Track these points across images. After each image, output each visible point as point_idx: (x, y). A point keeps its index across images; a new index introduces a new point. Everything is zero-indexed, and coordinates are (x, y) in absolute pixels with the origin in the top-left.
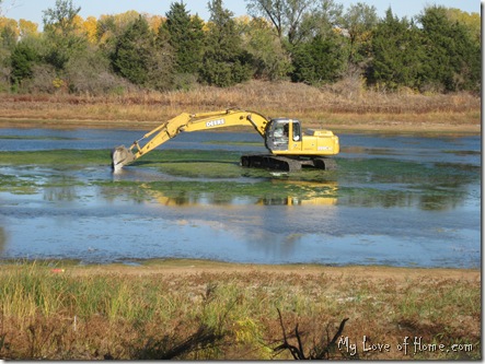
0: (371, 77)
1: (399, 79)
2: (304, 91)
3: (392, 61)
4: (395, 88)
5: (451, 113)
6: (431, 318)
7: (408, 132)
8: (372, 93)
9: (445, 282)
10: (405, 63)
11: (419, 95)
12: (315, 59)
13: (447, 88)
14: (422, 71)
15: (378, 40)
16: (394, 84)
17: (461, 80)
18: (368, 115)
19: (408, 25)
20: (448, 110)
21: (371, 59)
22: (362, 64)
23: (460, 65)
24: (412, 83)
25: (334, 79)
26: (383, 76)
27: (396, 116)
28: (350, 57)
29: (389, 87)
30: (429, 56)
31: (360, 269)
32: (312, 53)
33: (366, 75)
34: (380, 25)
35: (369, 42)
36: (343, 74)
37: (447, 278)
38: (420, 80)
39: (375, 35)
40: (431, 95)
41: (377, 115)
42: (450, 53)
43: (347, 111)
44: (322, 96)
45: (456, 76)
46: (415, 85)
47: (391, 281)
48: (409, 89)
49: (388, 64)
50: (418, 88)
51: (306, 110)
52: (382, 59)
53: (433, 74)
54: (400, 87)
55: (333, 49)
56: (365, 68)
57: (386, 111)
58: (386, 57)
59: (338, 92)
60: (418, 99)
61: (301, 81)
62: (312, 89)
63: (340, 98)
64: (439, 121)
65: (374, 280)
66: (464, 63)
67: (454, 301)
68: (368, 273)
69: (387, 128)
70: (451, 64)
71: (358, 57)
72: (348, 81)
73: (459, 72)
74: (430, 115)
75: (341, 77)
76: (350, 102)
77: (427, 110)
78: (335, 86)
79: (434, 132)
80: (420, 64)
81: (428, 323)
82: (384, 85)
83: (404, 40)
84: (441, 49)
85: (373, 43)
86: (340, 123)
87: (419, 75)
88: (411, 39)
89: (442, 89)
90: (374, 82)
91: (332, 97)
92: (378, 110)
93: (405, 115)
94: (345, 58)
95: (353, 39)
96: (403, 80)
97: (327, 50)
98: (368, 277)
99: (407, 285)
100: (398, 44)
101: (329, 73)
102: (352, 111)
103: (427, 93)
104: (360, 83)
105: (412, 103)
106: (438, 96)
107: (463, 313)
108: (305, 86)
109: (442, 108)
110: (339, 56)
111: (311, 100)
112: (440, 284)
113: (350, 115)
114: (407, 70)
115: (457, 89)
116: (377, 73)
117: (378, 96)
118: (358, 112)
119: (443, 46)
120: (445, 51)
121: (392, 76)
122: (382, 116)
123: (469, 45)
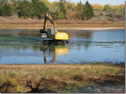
0: (20, 15)
1: (27, 15)
2: (2, 19)
3: (25, 11)
4: (26, 18)
5: (41, 24)
6: (49, 77)
7: (30, 29)
8: (20, 19)
9: (50, 68)
10: (29, 11)
11: (32, 20)
12: (5, 10)
13: (39, 18)
14: (33, 14)
15: (22, 5)
16: (26, 17)
17: (43, 16)
18: (20, 25)
19: (29, 2)
20: (40, 24)
21: (20, 10)
22: (17, 12)
23: (43, 12)
24: (30, 17)
25: (10, 15)
26: (23, 15)
27: (27, 25)
28: (14, 10)
29: (24, 18)
30: (35, 10)
31: (28, 65)
32: (4, 9)
33: (18, 14)
34: (22, 2)
35: (19, 6)
36: (13, 14)
37: (50, 67)
38: (32, 16)
39: (21, 4)
40: (35, 20)
41: (22, 25)
42: (40, 9)
43: (14, 24)
44: (7, 20)
45: (42, 15)
46: (31, 17)
47: (37, 68)
48: (30, 18)
49: (24, 12)
50: (32, 18)
51: (3, 24)
52: (23, 10)
53: (36, 14)
54: (28, 18)
55: (10, 8)
56: (18, 13)
57: (24, 24)
58: (24, 10)
59: (11, 19)
60: (32, 21)
61: (1, 16)
62: (4, 18)
63: (12, 21)
64: (38, 26)
65: (32, 68)
66: (44, 12)
67: (54, 73)
68: (30, 66)
69: (25, 28)
70: (41, 12)
71: (16, 10)
72: (14, 16)
73: (42, 14)
74: (35, 25)
75: (12, 15)
76: (15, 21)
77: (35, 24)
78: (10, 17)
79: (37, 29)
80: (32, 12)
81: (49, 78)
82: (23, 17)
83: (28, 6)
84: (38, 8)
85: (20, 6)
86: (12, 27)
87: (32, 15)
88: (30, 5)
89: (38, 18)
90: (21, 16)
91: (10, 20)
92: (22, 24)
93: (29, 25)
94: (13, 10)
95: (15, 5)
96: (28, 16)
97: (8, 8)
98: (30, 67)
99: (41, 69)
100: (27, 6)
101: (9, 14)
102: (16, 24)
103: (34, 19)
104: (17, 16)
105: (31, 22)
106: (37, 20)
107: (57, 76)
108: (2, 17)
109: (39, 23)
110: (11, 9)
111: (4, 21)
112: (49, 69)
113: (15, 25)
114: (29, 13)
115: (42, 18)
116: (21, 14)
117: (22, 20)
118: (17, 24)
119: (38, 7)
120: (39, 8)
121: (25, 15)
122: (23, 25)
123: (45, 7)
